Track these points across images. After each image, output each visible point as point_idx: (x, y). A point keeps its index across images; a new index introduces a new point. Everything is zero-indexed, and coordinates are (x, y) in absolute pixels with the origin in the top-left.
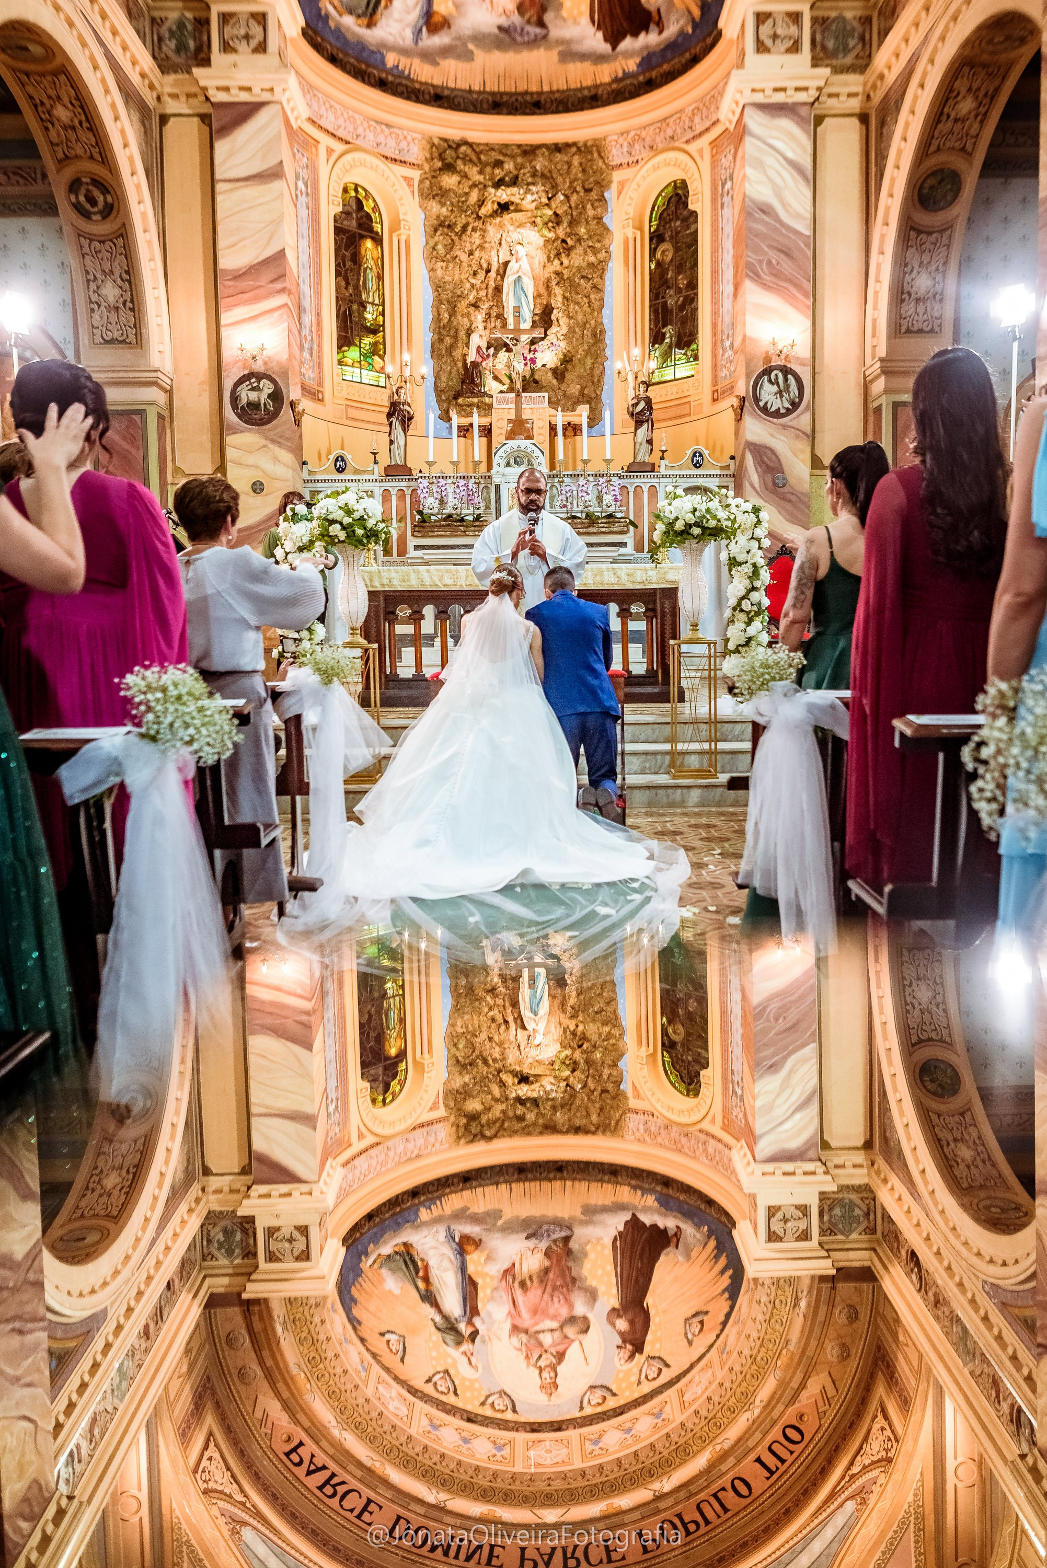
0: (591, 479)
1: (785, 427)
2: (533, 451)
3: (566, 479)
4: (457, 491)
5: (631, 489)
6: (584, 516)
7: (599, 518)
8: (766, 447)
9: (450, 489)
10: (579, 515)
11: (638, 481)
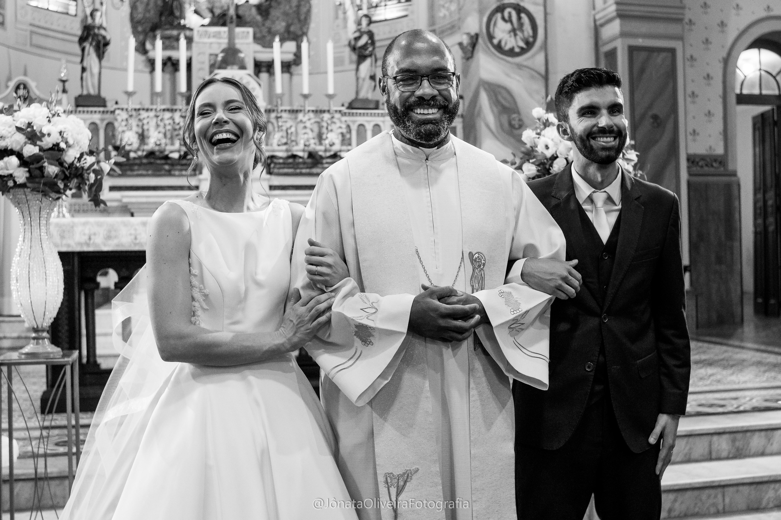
0: (311, 115)
1: (520, 66)
2: (248, 83)
3: (285, 115)
4: (162, 124)
5: (354, 128)
6: (306, 155)
7: (321, 158)
8: (499, 86)
9: (153, 123)
10: (301, 154)
11: (361, 120)
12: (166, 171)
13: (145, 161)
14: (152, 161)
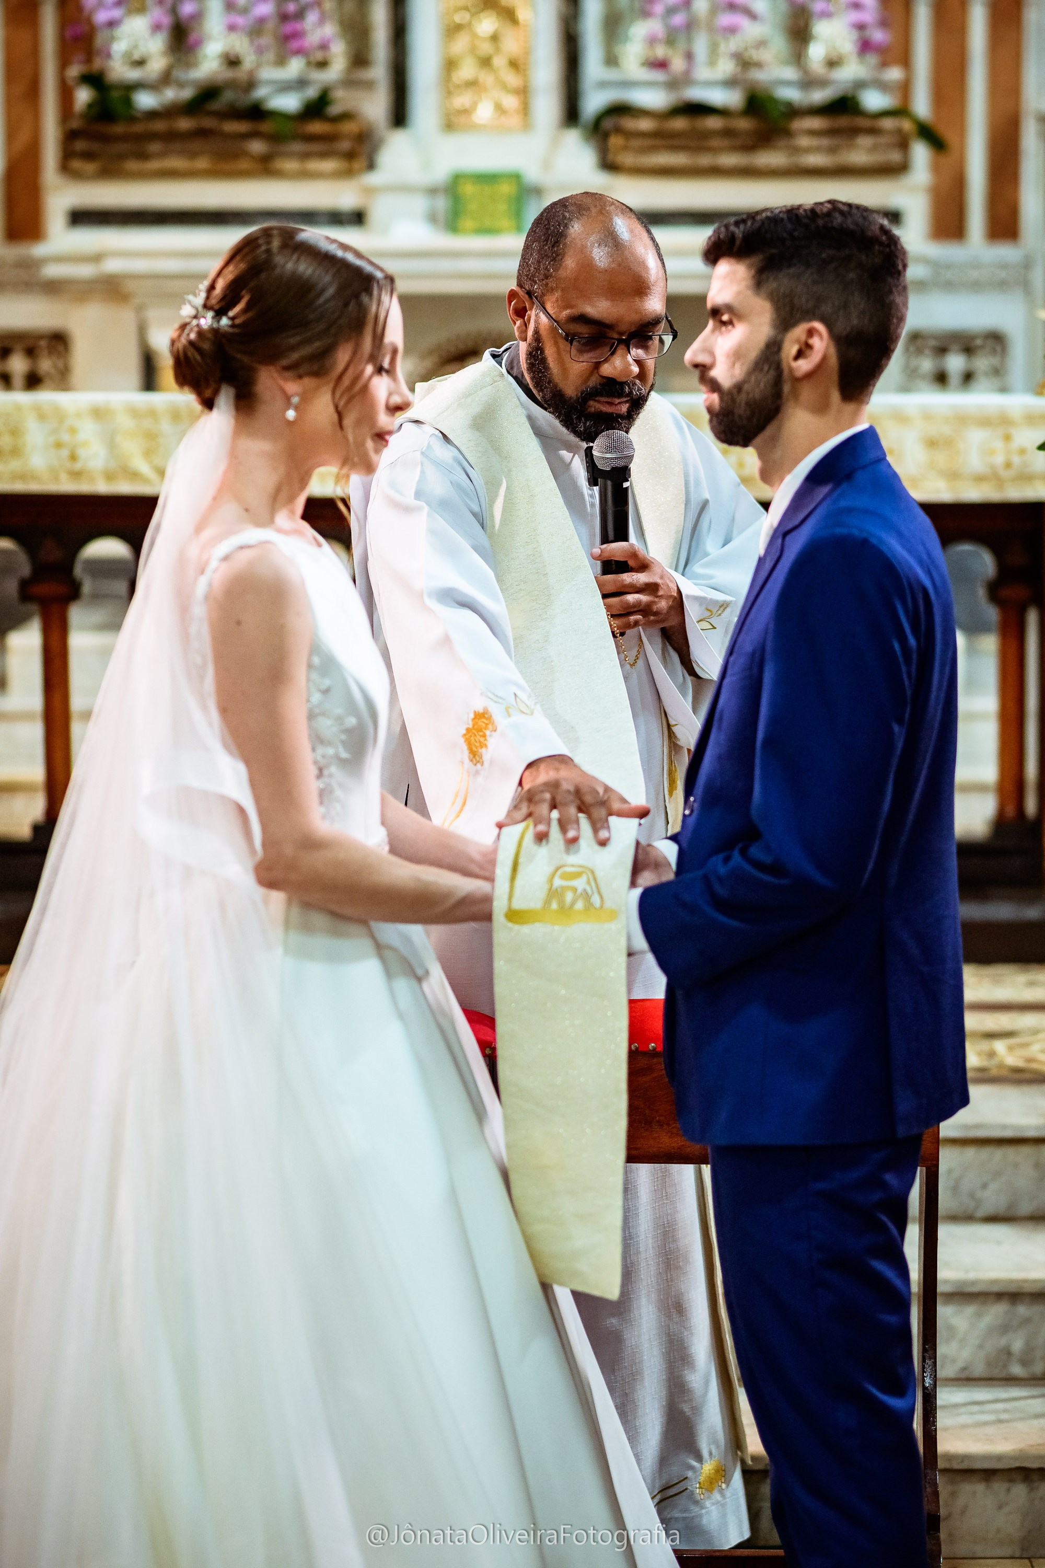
6: (737, 104)
12: (253, 158)
13: (184, 124)
14: (208, 123)
